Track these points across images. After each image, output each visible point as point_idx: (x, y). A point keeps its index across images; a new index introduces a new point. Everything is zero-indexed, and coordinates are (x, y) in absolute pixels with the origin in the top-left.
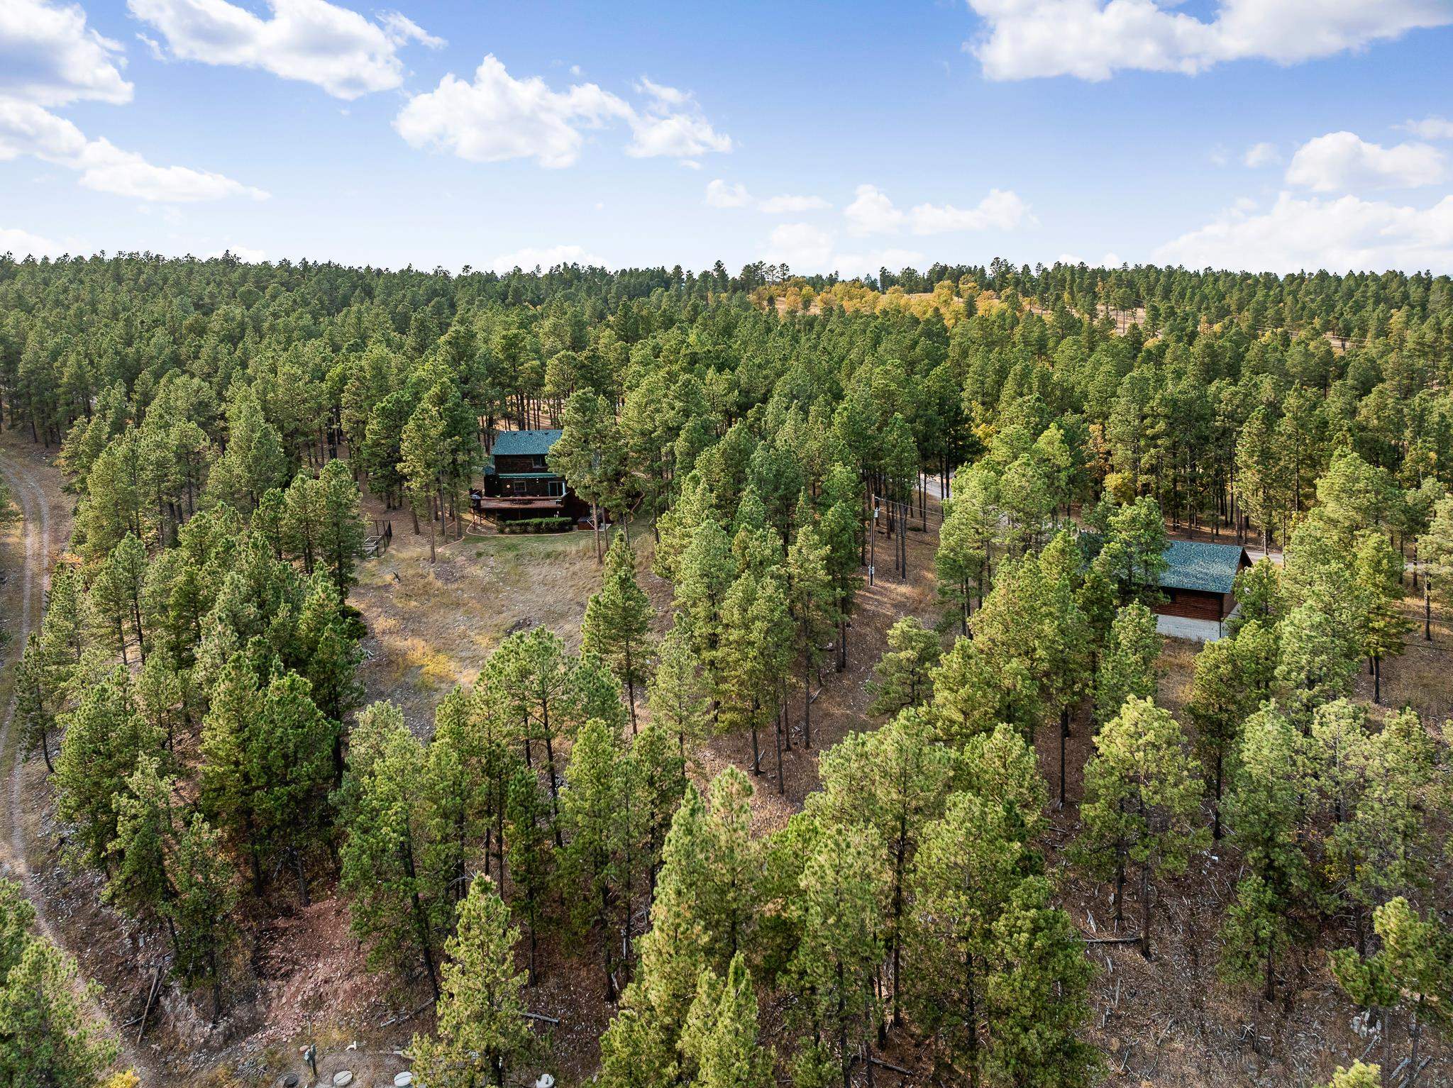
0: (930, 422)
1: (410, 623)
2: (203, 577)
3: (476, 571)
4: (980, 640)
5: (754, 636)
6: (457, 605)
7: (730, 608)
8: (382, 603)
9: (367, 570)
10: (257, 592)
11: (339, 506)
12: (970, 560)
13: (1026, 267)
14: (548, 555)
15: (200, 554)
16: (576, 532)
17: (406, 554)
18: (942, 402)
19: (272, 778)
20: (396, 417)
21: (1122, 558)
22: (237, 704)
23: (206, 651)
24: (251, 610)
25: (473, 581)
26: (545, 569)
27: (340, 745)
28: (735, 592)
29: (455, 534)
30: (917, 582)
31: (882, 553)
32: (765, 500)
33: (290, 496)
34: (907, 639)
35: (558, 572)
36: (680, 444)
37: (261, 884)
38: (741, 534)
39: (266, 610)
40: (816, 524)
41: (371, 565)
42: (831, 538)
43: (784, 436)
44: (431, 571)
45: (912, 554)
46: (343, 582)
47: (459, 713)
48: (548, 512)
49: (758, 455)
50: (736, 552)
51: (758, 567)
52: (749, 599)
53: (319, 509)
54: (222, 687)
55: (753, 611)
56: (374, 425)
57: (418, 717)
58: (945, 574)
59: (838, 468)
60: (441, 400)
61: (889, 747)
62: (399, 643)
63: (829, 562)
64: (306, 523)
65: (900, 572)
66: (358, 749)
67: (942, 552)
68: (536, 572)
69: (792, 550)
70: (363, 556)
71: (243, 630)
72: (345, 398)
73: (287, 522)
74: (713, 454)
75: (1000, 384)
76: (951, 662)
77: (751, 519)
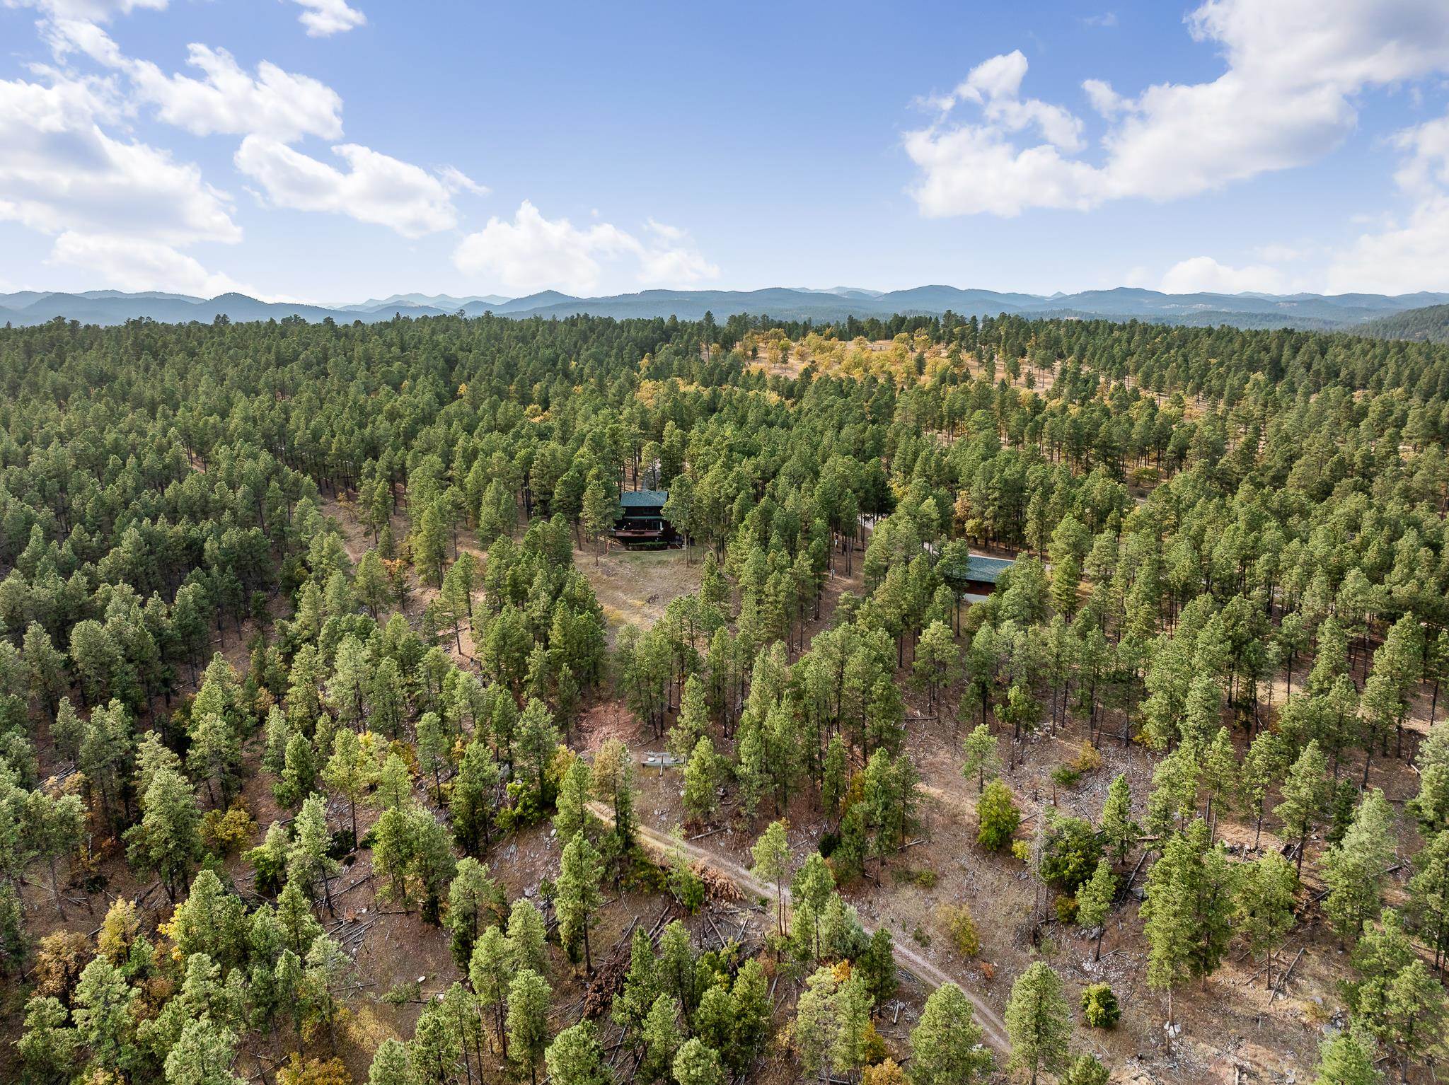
0: (867, 491)
3: (622, 570)
4: (878, 601)
5: (780, 598)
6: (618, 587)
7: (768, 588)
12: (880, 567)
13: (974, 318)
14: (659, 563)
16: (669, 550)
17: (582, 562)
18: (875, 480)
21: (948, 566)
25: (622, 576)
26: (659, 570)
28: (771, 580)
29: (604, 550)
30: (857, 578)
31: (838, 562)
32: (782, 536)
34: (847, 601)
35: (666, 571)
36: (735, 506)
38: (771, 554)
40: (806, 548)
42: (814, 556)
43: (789, 503)
44: (597, 569)
45: (854, 565)
48: (652, 539)
49: (776, 514)
50: (769, 562)
51: (782, 569)
52: (778, 583)
55: (780, 588)
58: (868, 574)
59: (818, 521)
61: (838, 635)
63: (813, 567)
65: (848, 572)
67: (866, 563)
68: (655, 572)
69: (796, 561)
74: (754, 512)
75: (915, 460)
76: (865, 607)
77: (775, 546)
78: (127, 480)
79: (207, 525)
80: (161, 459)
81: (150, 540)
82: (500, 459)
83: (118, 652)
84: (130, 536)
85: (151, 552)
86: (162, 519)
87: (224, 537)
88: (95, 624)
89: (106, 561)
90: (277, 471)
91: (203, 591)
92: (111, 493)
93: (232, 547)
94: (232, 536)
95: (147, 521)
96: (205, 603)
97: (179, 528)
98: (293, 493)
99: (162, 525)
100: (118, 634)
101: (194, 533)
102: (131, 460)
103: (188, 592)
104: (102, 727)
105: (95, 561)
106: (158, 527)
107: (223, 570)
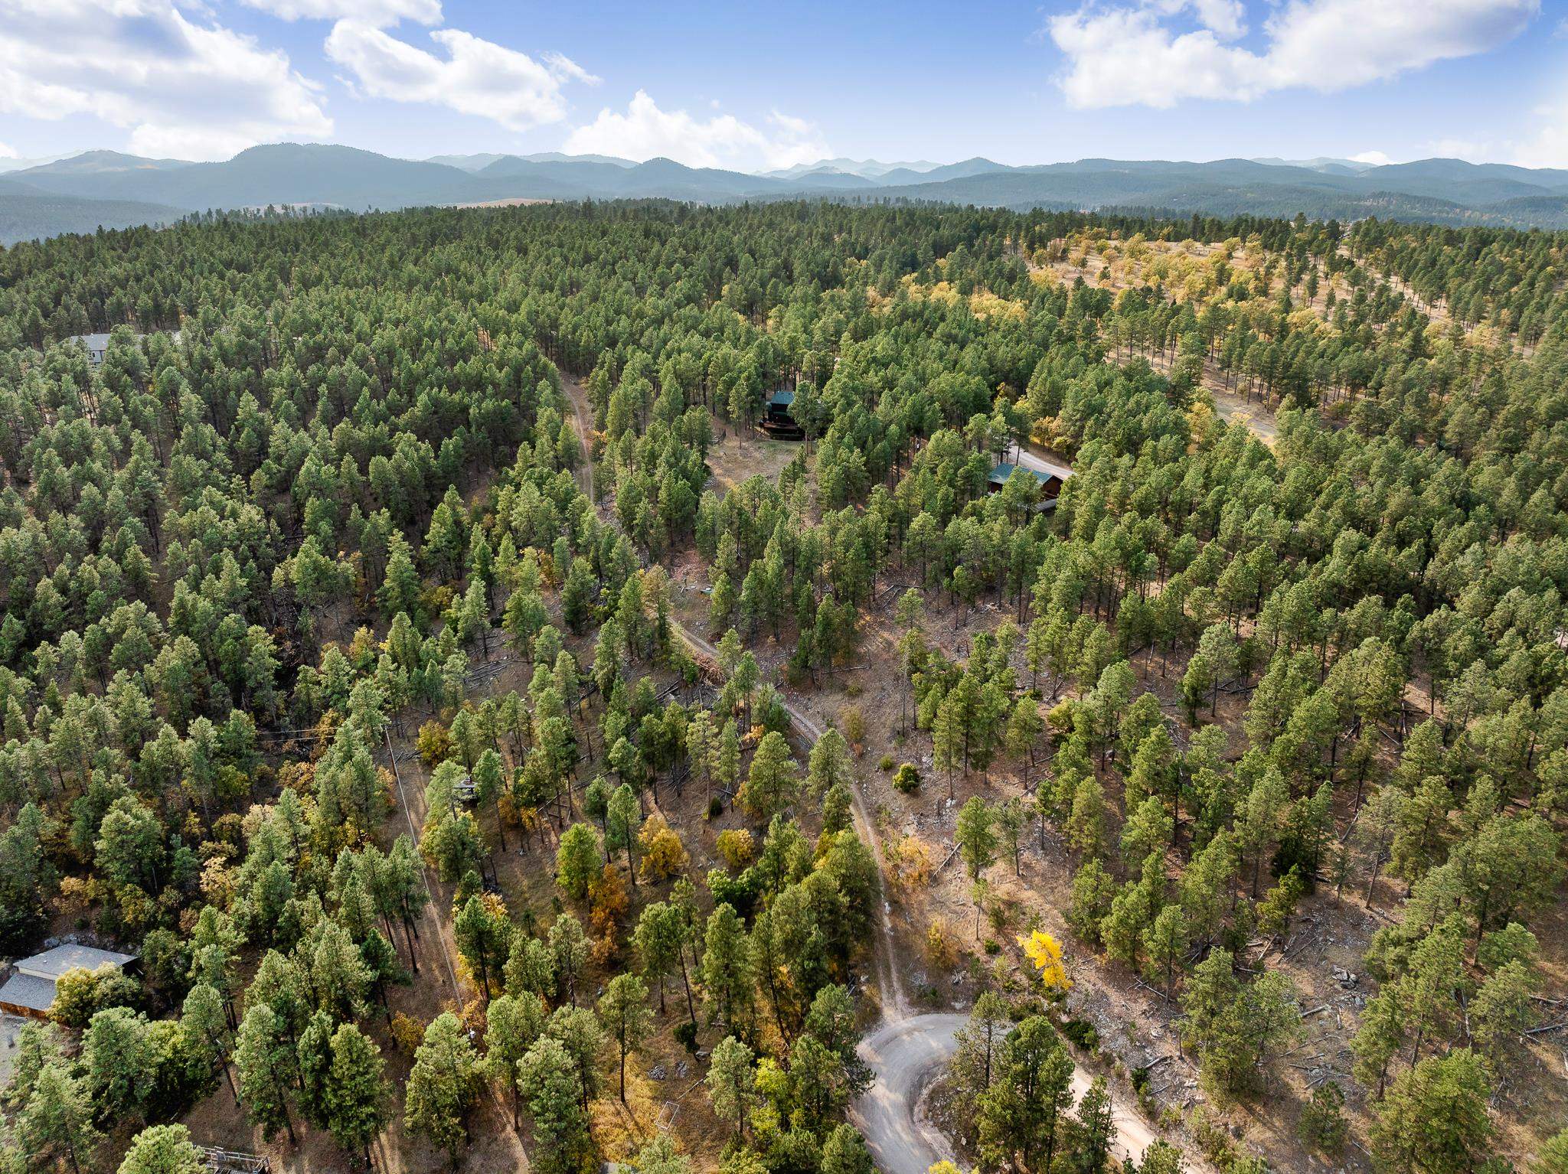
1: (728, 472)
2: (657, 448)
3: (757, 455)
6: (746, 467)
8: (718, 464)
9: (713, 450)
10: (674, 454)
11: (703, 424)
14: (787, 451)
15: (654, 437)
17: (731, 444)
19: (678, 510)
20: (730, 384)
22: (669, 487)
23: (659, 472)
24: (672, 460)
25: (755, 458)
27: (698, 503)
29: (753, 437)
33: (685, 418)
37: (673, 544)
39: (678, 461)
41: (715, 447)
44: (739, 452)
46: (703, 454)
47: (732, 496)
48: (787, 431)
53: (696, 426)
54: (665, 481)
56: (720, 387)
57: (721, 496)
60: (748, 378)
62: (722, 479)
64: (690, 430)
66: (702, 503)
70: (711, 444)
71: (671, 466)
72: (710, 370)
73: (684, 428)
78: (431, 358)
79: (476, 395)
80: (458, 343)
81: (436, 404)
82: (687, 359)
83: (395, 478)
84: (422, 398)
85: (435, 413)
86: (444, 389)
87: (484, 405)
88: (384, 459)
89: (405, 417)
90: (535, 356)
91: (461, 443)
92: (417, 367)
93: (488, 413)
94: (488, 405)
95: (436, 390)
96: (462, 451)
97: (456, 397)
98: (541, 373)
99: (444, 393)
100: (398, 468)
101: (466, 400)
102: (437, 342)
103: (449, 444)
104: (375, 527)
105: (397, 416)
106: (442, 394)
107: (479, 429)
